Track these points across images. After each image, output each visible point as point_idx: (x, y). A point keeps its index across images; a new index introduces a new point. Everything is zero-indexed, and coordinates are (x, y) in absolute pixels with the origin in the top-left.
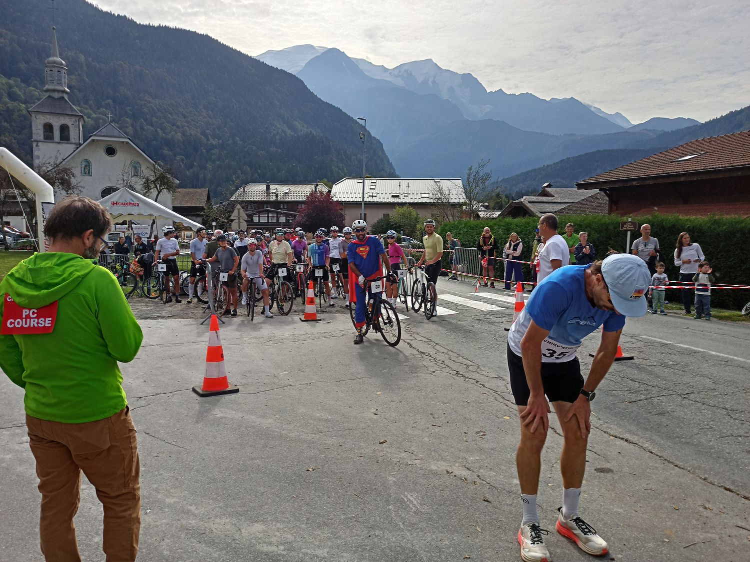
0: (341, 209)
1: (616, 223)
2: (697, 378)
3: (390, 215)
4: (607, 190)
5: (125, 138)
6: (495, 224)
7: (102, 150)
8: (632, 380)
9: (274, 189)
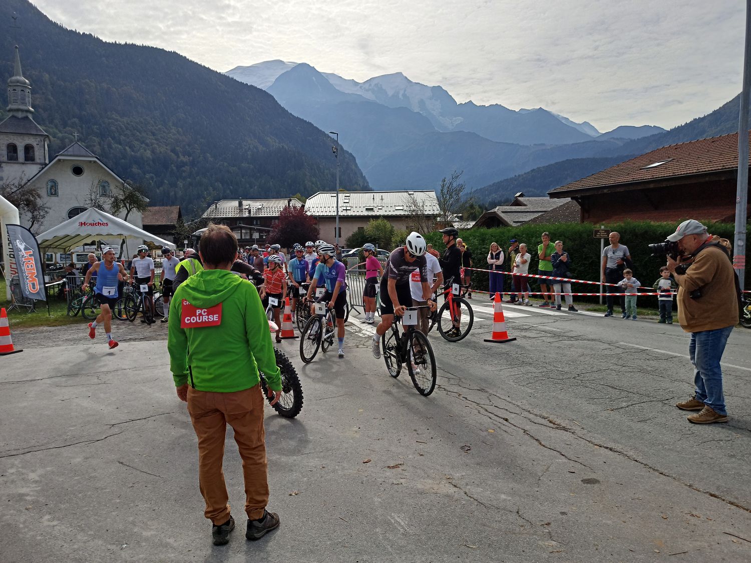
0: (316, 224)
1: (590, 232)
2: (676, 383)
3: (365, 228)
4: (580, 198)
5: (93, 157)
6: (470, 235)
7: (69, 170)
8: (612, 387)
9: (247, 205)
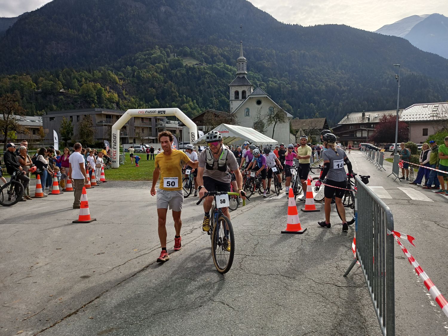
5: (265, 94)
7: (255, 102)
9: (368, 115)
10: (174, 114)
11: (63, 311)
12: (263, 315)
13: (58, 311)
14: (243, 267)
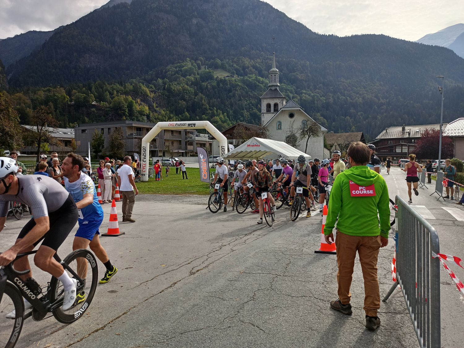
5: (298, 107)
7: (287, 115)
9: (408, 130)
10: (203, 127)
11: (91, 326)
12: (295, 339)
13: (85, 326)
14: (275, 287)
